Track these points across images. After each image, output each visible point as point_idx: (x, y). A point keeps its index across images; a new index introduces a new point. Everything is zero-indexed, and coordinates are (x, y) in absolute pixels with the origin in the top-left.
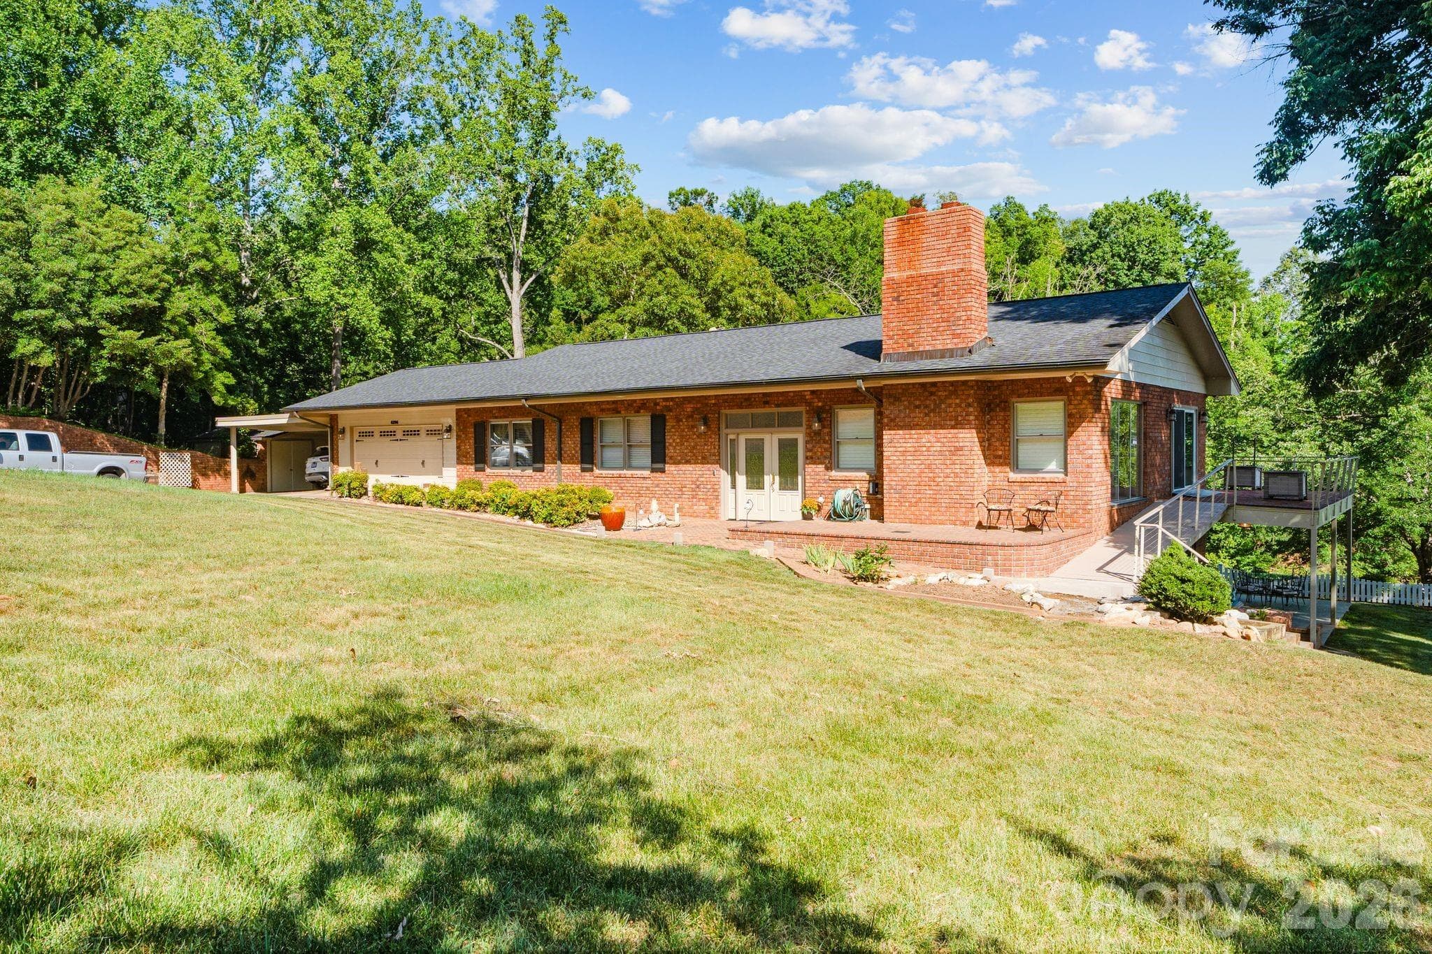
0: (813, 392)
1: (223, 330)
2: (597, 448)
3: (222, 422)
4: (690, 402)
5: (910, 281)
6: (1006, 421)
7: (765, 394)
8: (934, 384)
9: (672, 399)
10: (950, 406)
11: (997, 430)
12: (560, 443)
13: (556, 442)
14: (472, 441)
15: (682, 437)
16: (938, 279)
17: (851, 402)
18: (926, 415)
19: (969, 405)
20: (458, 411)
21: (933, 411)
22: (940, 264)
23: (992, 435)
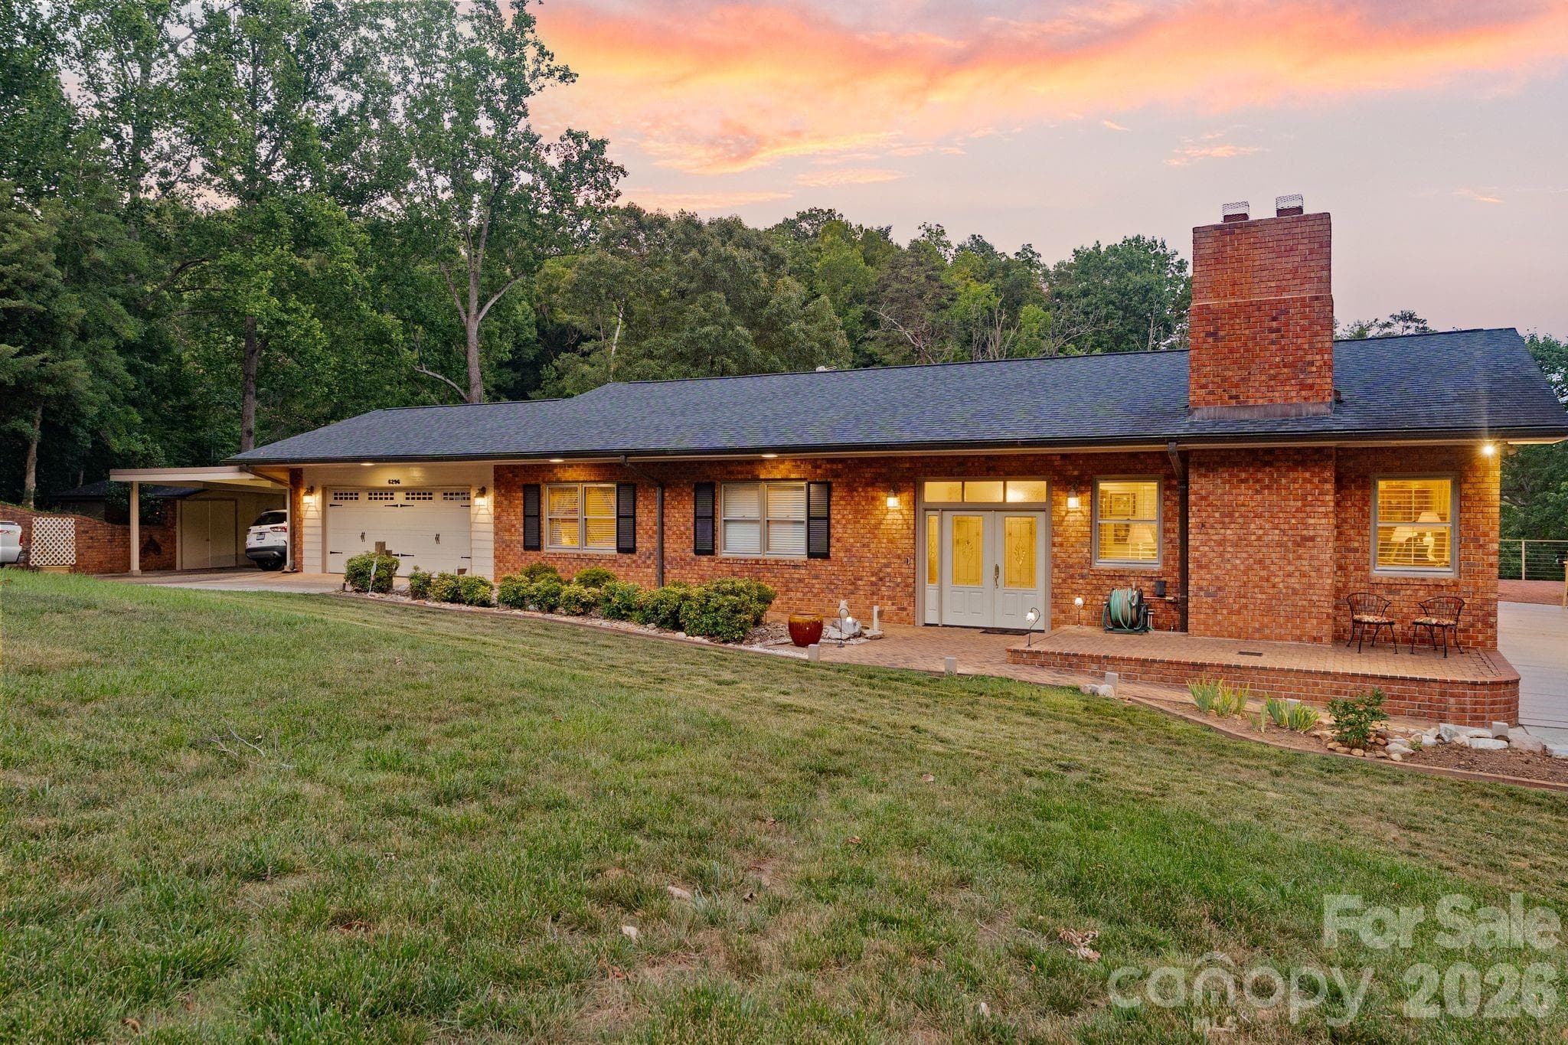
0: (1064, 456)
1: (126, 348)
2: (719, 524)
3: (118, 477)
4: (869, 466)
5: (1233, 312)
6: (1366, 502)
7: (989, 458)
8: (1270, 451)
9: (842, 460)
10: (1295, 481)
11: (1352, 513)
12: (662, 515)
13: (656, 514)
14: (520, 510)
15: (857, 512)
16: (1279, 311)
17: (1124, 472)
18: (1257, 492)
19: (1326, 481)
20: (497, 468)
21: (1269, 487)
22: (1280, 290)
23: (1345, 521)
